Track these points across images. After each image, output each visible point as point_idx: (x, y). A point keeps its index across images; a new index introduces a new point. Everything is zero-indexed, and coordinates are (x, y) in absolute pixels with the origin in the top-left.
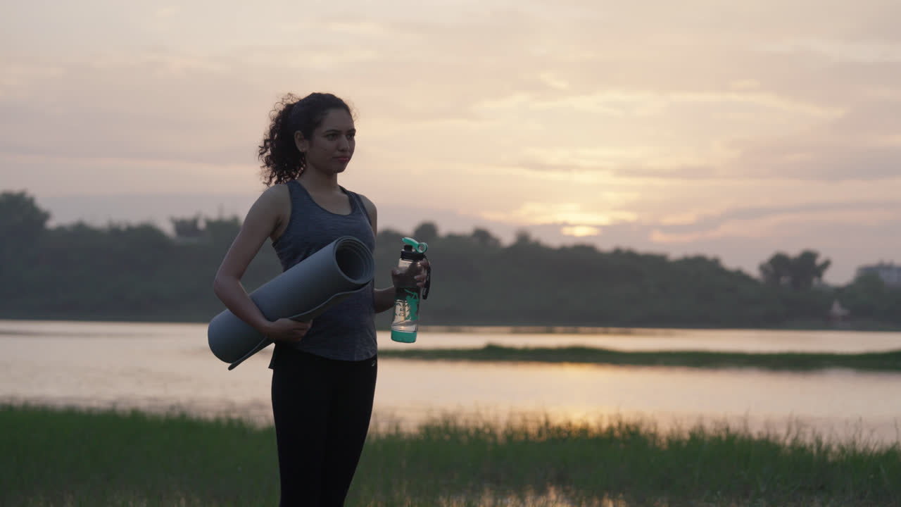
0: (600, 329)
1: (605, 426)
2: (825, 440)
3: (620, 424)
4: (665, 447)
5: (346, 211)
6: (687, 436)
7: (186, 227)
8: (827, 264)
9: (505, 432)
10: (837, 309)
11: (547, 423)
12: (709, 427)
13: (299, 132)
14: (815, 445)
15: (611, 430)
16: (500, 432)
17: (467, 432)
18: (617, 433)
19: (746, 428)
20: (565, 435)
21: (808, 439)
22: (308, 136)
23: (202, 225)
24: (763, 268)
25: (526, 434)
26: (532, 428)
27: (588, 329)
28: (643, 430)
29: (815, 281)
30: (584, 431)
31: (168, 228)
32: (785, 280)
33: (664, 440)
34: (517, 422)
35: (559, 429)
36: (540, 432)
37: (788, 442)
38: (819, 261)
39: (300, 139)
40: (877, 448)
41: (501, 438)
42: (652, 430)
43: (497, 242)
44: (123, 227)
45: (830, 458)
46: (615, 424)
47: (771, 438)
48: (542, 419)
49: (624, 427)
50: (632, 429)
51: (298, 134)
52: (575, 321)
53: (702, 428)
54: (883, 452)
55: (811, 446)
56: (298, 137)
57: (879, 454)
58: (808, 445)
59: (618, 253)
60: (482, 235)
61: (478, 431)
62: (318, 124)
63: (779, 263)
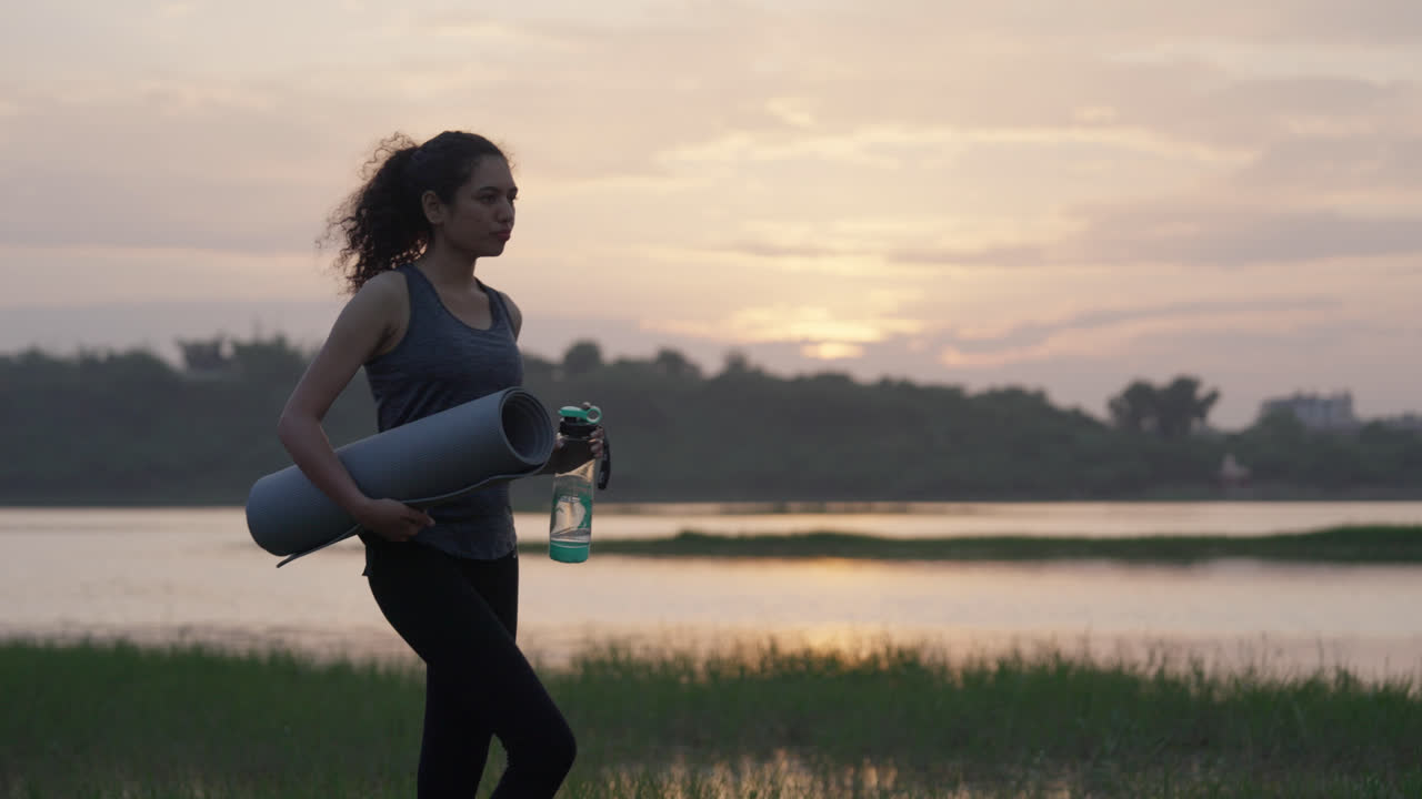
0: (860, 505)
1: (864, 654)
2: (1208, 668)
3: (889, 649)
4: (959, 684)
5: (484, 323)
6: (993, 666)
7: (202, 355)
8: (1213, 397)
9: (708, 664)
10: (1231, 468)
11: (774, 649)
12: (1028, 651)
13: (430, 192)
14: (1193, 678)
15: (874, 658)
16: (699, 666)
17: (648, 667)
18: (884, 665)
19: (1087, 654)
20: (802, 667)
21: (1181, 668)
22: (447, 197)
23: (227, 351)
24: (1114, 405)
25: (743, 668)
26: (752, 659)
27: (841, 505)
28: (925, 658)
29: (1196, 424)
30: (833, 661)
31: (173, 357)
32: (1148, 423)
33: (958, 674)
34: (727, 651)
35: (792, 660)
36: (763, 663)
37: (1152, 672)
38: (1202, 392)
39: (432, 204)
40: (1290, 679)
41: (702, 677)
42: (940, 659)
43: (694, 370)
44: (102, 355)
45: (1218, 696)
46: (881, 650)
47: (1126, 669)
48: (766, 644)
49: (894, 653)
50: (908, 658)
51: (428, 197)
52: (819, 494)
53: (1017, 655)
54: (1300, 686)
55: (1187, 678)
56: (429, 200)
57: (1293, 687)
58: (1182, 675)
59: (885, 385)
60: (671, 361)
61: (665, 665)
62: (465, 179)
63: (1139, 397)
